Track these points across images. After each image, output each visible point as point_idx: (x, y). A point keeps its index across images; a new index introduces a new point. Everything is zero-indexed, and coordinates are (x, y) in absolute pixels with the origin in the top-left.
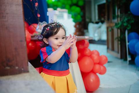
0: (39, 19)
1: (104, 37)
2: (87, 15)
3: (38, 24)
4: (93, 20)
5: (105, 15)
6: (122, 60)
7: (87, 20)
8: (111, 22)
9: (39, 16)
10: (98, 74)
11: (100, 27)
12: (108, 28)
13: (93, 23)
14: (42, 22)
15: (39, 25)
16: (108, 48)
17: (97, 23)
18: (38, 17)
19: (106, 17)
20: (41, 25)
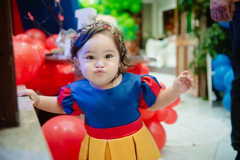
0: (61, 24)
1: (172, 62)
4: (155, 34)
5: (173, 27)
7: (145, 35)
8: (184, 38)
9: (62, 18)
10: (163, 123)
11: (165, 46)
12: (178, 48)
13: (154, 38)
14: (67, 30)
15: (62, 35)
17: (161, 39)
19: (176, 30)
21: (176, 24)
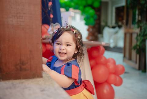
0: (51, 20)
1: (121, 44)
2: (103, 18)
3: (51, 26)
4: (109, 24)
5: (123, 19)
6: (140, 72)
7: (103, 24)
8: (130, 28)
9: (52, 16)
10: (113, 85)
11: (116, 33)
12: (125, 34)
13: (109, 27)
14: (54, 23)
16: (124, 56)
17: (114, 27)
18: (50, 18)
19: (124, 21)
20: (54, 27)
21: (125, 17)
